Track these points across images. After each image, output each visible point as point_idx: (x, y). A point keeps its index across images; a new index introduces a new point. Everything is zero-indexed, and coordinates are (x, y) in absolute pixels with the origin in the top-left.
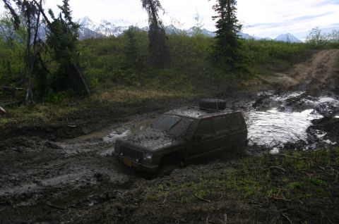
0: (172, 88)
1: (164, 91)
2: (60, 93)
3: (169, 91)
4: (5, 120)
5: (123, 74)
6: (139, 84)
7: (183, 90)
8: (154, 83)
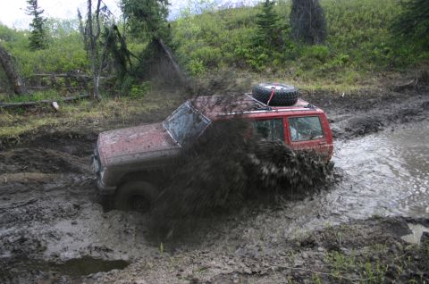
0: (320, 76)
1: (305, 80)
2: (144, 84)
3: (315, 80)
4: (42, 122)
5: (247, 55)
6: (269, 70)
7: (338, 80)
8: (292, 69)
